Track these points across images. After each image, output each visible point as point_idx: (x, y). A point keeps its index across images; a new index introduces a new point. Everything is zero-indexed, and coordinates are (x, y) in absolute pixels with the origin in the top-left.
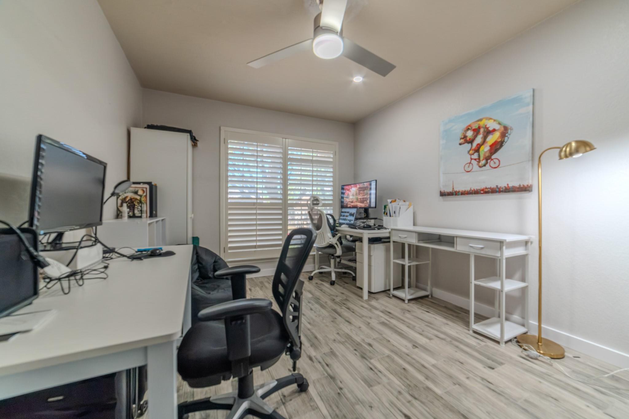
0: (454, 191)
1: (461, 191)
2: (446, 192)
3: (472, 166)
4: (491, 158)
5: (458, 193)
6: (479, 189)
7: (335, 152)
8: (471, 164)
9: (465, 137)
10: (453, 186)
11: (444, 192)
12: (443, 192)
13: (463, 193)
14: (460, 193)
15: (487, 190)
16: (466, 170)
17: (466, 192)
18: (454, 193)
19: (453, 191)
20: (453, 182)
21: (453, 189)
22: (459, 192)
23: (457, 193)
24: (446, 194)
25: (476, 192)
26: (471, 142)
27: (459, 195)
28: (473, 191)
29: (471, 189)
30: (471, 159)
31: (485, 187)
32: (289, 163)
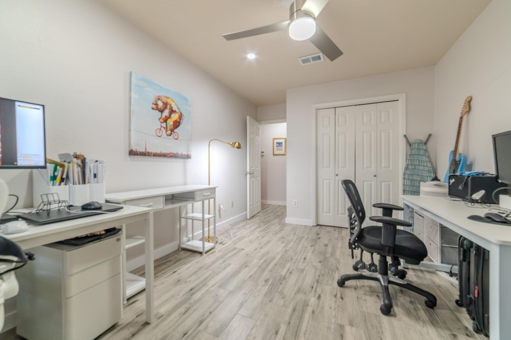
0: (147, 151)
1: (153, 153)
2: (138, 151)
3: (162, 133)
4: (174, 131)
6: (167, 153)
8: (161, 131)
9: (156, 104)
10: (146, 147)
11: (136, 152)
12: (135, 151)
13: (155, 155)
15: (171, 155)
16: (158, 135)
17: (157, 155)
18: (147, 154)
19: (145, 151)
20: (146, 142)
21: (146, 149)
22: (151, 153)
23: (149, 154)
24: (139, 154)
25: (165, 155)
27: (151, 156)
28: (162, 154)
29: (161, 152)
30: (161, 126)
31: (170, 152)
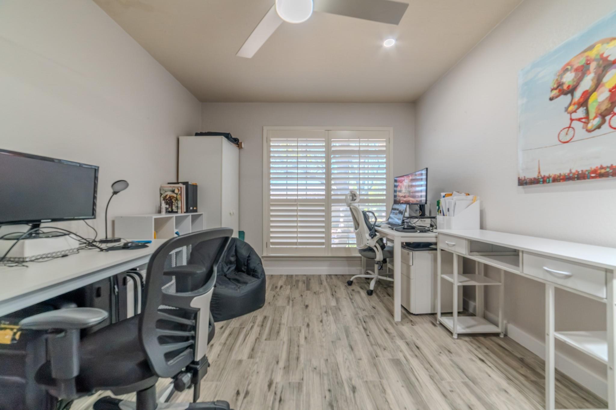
0: (541, 176)
1: (553, 176)
2: (528, 179)
3: (573, 132)
4: (612, 111)
5: (548, 180)
6: (587, 171)
7: (389, 139)
8: (571, 129)
9: (560, 85)
10: (539, 169)
11: (525, 180)
12: (523, 179)
13: (556, 179)
14: (551, 179)
15: (603, 171)
16: (563, 141)
17: (561, 177)
18: (541, 180)
19: (538, 176)
20: (539, 161)
21: (539, 172)
22: (549, 177)
23: (545, 179)
24: (528, 182)
25: (581, 176)
26: (571, 91)
27: (549, 183)
28: (574, 174)
29: (570, 170)
30: (572, 120)
31: (599, 166)
32: (332, 156)
